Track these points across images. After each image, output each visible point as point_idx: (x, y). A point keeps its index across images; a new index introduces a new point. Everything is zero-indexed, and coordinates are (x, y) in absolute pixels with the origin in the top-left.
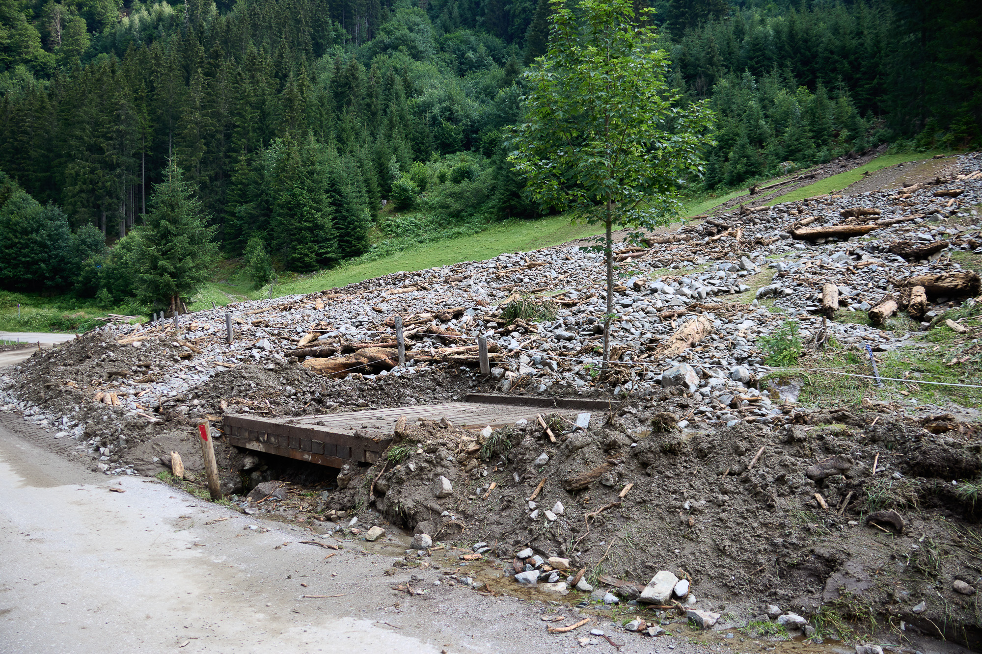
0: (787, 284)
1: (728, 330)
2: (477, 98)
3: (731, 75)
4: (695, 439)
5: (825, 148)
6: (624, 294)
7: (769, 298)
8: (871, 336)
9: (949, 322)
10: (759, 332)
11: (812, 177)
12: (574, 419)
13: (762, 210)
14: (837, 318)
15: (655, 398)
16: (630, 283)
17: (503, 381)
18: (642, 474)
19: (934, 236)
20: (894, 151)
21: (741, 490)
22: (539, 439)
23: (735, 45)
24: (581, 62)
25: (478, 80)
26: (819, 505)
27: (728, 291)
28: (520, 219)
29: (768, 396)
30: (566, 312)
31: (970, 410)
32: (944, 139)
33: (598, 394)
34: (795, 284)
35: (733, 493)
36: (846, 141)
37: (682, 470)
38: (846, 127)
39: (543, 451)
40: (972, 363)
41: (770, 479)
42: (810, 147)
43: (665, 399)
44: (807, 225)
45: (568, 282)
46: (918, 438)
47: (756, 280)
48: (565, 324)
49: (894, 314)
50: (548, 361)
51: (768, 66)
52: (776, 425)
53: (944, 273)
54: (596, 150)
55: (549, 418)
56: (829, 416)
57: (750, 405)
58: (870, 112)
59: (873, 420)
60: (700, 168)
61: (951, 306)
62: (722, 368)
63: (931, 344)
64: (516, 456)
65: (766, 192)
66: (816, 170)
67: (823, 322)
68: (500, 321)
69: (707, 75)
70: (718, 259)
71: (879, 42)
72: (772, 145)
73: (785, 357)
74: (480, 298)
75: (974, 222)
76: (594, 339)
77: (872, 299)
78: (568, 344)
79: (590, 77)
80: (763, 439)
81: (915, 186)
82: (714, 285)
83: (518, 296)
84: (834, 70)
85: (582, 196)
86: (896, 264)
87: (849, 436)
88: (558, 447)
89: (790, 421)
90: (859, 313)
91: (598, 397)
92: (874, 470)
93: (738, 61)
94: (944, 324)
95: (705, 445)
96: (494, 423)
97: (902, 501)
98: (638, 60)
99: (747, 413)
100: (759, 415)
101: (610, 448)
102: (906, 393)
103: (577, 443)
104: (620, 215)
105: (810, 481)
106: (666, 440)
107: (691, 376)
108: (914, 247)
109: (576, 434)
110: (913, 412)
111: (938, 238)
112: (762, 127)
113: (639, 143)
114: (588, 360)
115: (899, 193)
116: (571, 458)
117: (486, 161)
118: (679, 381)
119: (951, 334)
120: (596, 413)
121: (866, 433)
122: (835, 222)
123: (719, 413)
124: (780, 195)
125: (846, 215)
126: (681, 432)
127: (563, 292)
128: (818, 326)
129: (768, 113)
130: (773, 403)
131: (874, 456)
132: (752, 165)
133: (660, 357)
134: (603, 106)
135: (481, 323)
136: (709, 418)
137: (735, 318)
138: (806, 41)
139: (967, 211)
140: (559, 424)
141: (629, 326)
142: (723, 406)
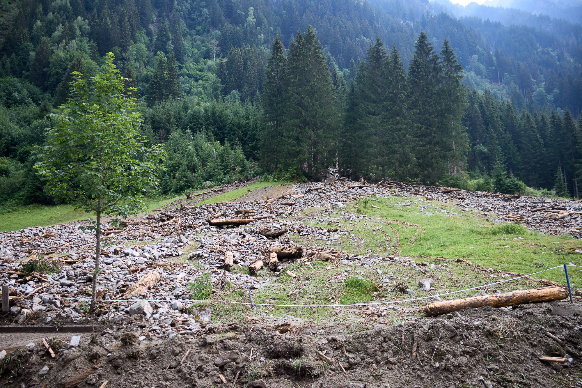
0: (205, 251)
1: (171, 279)
2: (18, 123)
3: (180, 131)
4: (148, 348)
5: (228, 175)
6: (107, 256)
7: (195, 259)
8: (250, 281)
9: (288, 272)
10: (189, 280)
11: (221, 191)
12: (69, 341)
13: (193, 208)
14: (232, 270)
15: (124, 322)
16: (112, 249)
17: (19, 316)
18: (115, 373)
19: (281, 226)
20: (263, 180)
21: (177, 377)
22: (43, 356)
23: (183, 114)
24: (88, 113)
25: (19, 112)
26: (222, 382)
27: (172, 255)
28: (42, 205)
29: (193, 318)
30: (69, 267)
31: (299, 319)
32: (286, 176)
33: (87, 322)
34: (209, 251)
35: (172, 380)
36: (239, 173)
37: (140, 368)
38: (239, 165)
39: (45, 364)
40: (299, 293)
41: (194, 368)
42: (220, 174)
43: (131, 323)
44: (217, 217)
45: (71, 247)
46: (272, 338)
47: (188, 248)
48: (68, 276)
49: (262, 268)
50: (54, 300)
51: (200, 128)
52: (198, 335)
53: (286, 246)
54: (93, 167)
55: (51, 340)
56: (227, 328)
57: (183, 324)
58: (251, 159)
59: (251, 328)
60: (156, 183)
61: (289, 263)
62: (167, 302)
63: (280, 284)
64: (24, 370)
65: (196, 198)
66: (223, 187)
67: (224, 273)
68: (21, 273)
69: (166, 129)
70: (167, 235)
71: (256, 123)
72: (200, 171)
73: (203, 294)
74: (7, 257)
75: (300, 219)
76: (87, 285)
77: (251, 260)
78: (69, 289)
79: (93, 123)
80: (189, 345)
81: (272, 199)
82: (163, 251)
83: (35, 256)
84: (234, 134)
85: (83, 194)
86: (263, 240)
87: (237, 339)
88: (57, 361)
89: (206, 333)
90: (244, 268)
91: (87, 324)
92: (251, 358)
93: (184, 123)
94: (286, 273)
95: (154, 351)
96: (9, 347)
97: (266, 373)
98: (124, 117)
99: (181, 329)
100: (188, 330)
101: (93, 358)
102: (268, 312)
103: (71, 357)
104: (106, 208)
105: (216, 367)
106: (130, 350)
107: (148, 307)
108: (272, 231)
109: (69, 351)
110: (271, 322)
111: (283, 227)
112: (195, 161)
113: (120, 165)
114: (82, 299)
115: (265, 202)
116: (66, 367)
117: (20, 165)
118: (140, 311)
119: (289, 278)
120: (85, 334)
121: (246, 336)
122: (232, 216)
123: (164, 330)
124: (203, 200)
125: (238, 213)
126: (139, 344)
127: (67, 254)
128: (221, 275)
129: (199, 154)
130: (196, 322)
131: (250, 350)
132: (188, 182)
133: (128, 296)
134: (100, 141)
135: (6, 275)
136: (158, 334)
137: (175, 271)
138: (220, 117)
139: (296, 213)
140: (58, 344)
141: (110, 277)
142: (166, 325)
